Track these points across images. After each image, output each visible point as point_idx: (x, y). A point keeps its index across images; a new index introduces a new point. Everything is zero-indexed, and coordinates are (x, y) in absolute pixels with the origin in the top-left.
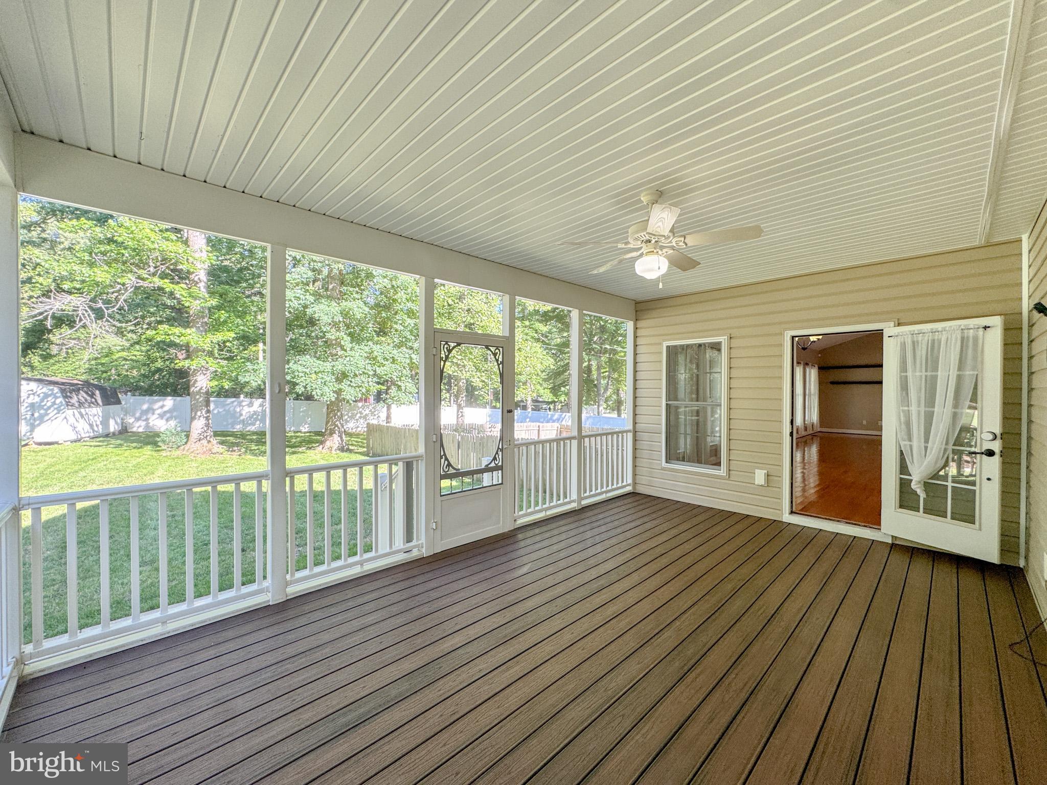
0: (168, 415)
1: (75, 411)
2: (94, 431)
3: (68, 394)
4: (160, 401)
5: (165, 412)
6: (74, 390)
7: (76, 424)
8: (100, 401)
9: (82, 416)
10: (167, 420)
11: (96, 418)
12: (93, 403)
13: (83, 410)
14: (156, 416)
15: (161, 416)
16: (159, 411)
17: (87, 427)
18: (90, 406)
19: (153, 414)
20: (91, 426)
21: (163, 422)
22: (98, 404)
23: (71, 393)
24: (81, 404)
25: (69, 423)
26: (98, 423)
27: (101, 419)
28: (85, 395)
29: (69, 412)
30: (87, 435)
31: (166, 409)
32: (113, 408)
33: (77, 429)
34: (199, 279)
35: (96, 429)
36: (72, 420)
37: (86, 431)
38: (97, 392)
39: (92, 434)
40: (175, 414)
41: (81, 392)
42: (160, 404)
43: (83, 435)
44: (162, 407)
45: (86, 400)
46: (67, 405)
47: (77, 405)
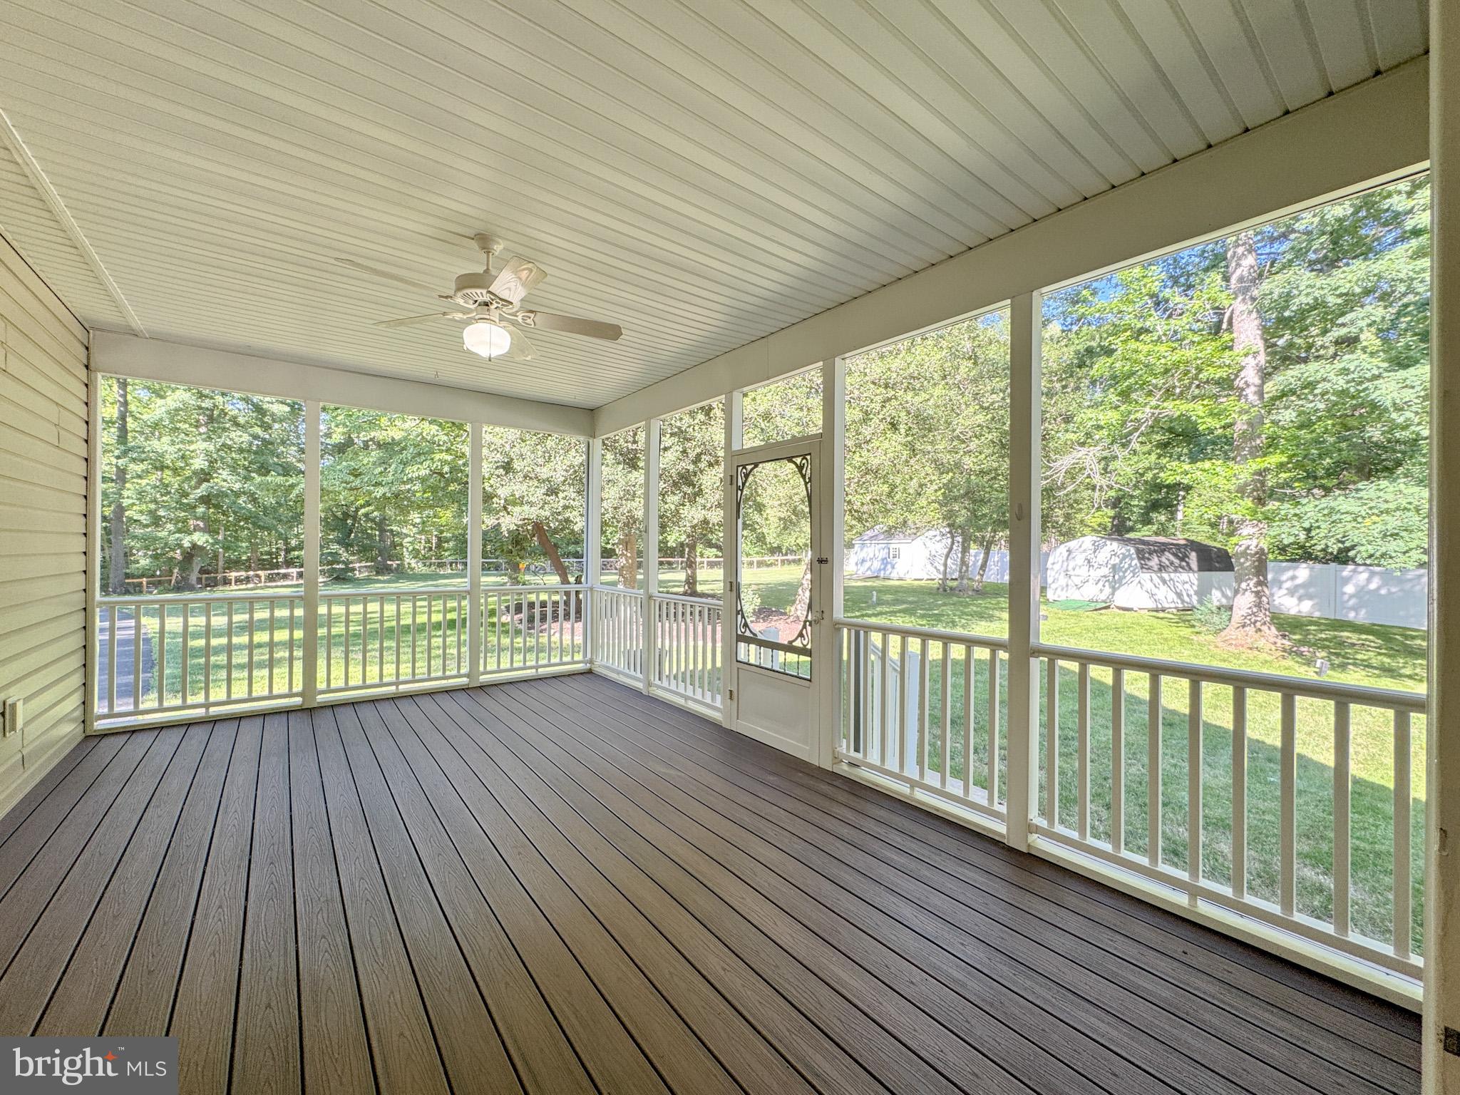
0: (1301, 591)
1: (1154, 576)
2: (1183, 601)
3: (1147, 555)
4: (1288, 569)
5: (1297, 587)
6: (1155, 551)
7: (1155, 591)
8: (1194, 565)
9: (1164, 582)
10: (1300, 599)
11: (1187, 586)
12: (1183, 568)
13: (1165, 576)
14: (1284, 591)
15: (1291, 592)
16: (1288, 584)
17: (1172, 596)
18: (1175, 571)
19: (1280, 588)
20: (1179, 595)
21: (1294, 601)
22: (1190, 569)
23: (1150, 554)
24: (1162, 568)
25: (1144, 589)
26: (1192, 592)
27: (1195, 588)
28: (1172, 558)
29: (1145, 576)
30: (1173, 605)
31: (1299, 581)
32: (1216, 576)
33: (1156, 597)
34: (1246, 382)
35: (1186, 599)
36: (1149, 585)
37: (1170, 600)
38: (1193, 555)
39: (1180, 606)
40: (1312, 590)
41: (1167, 553)
42: (1290, 573)
43: (1167, 605)
44: (1293, 578)
45: (1172, 563)
46: (1142, 568)
47: (1156, 568)
